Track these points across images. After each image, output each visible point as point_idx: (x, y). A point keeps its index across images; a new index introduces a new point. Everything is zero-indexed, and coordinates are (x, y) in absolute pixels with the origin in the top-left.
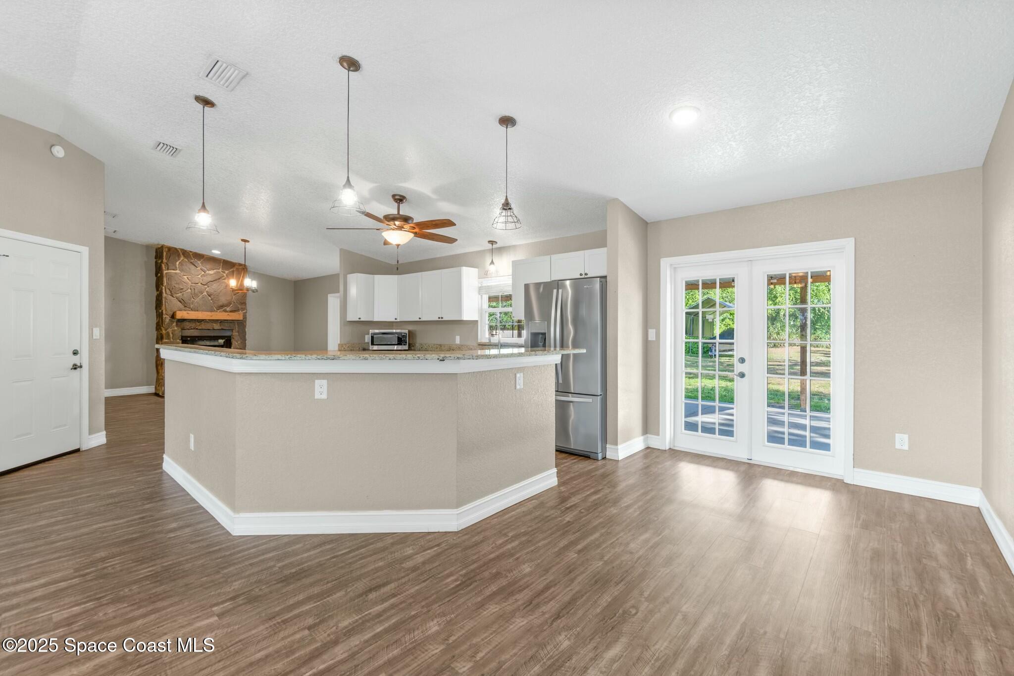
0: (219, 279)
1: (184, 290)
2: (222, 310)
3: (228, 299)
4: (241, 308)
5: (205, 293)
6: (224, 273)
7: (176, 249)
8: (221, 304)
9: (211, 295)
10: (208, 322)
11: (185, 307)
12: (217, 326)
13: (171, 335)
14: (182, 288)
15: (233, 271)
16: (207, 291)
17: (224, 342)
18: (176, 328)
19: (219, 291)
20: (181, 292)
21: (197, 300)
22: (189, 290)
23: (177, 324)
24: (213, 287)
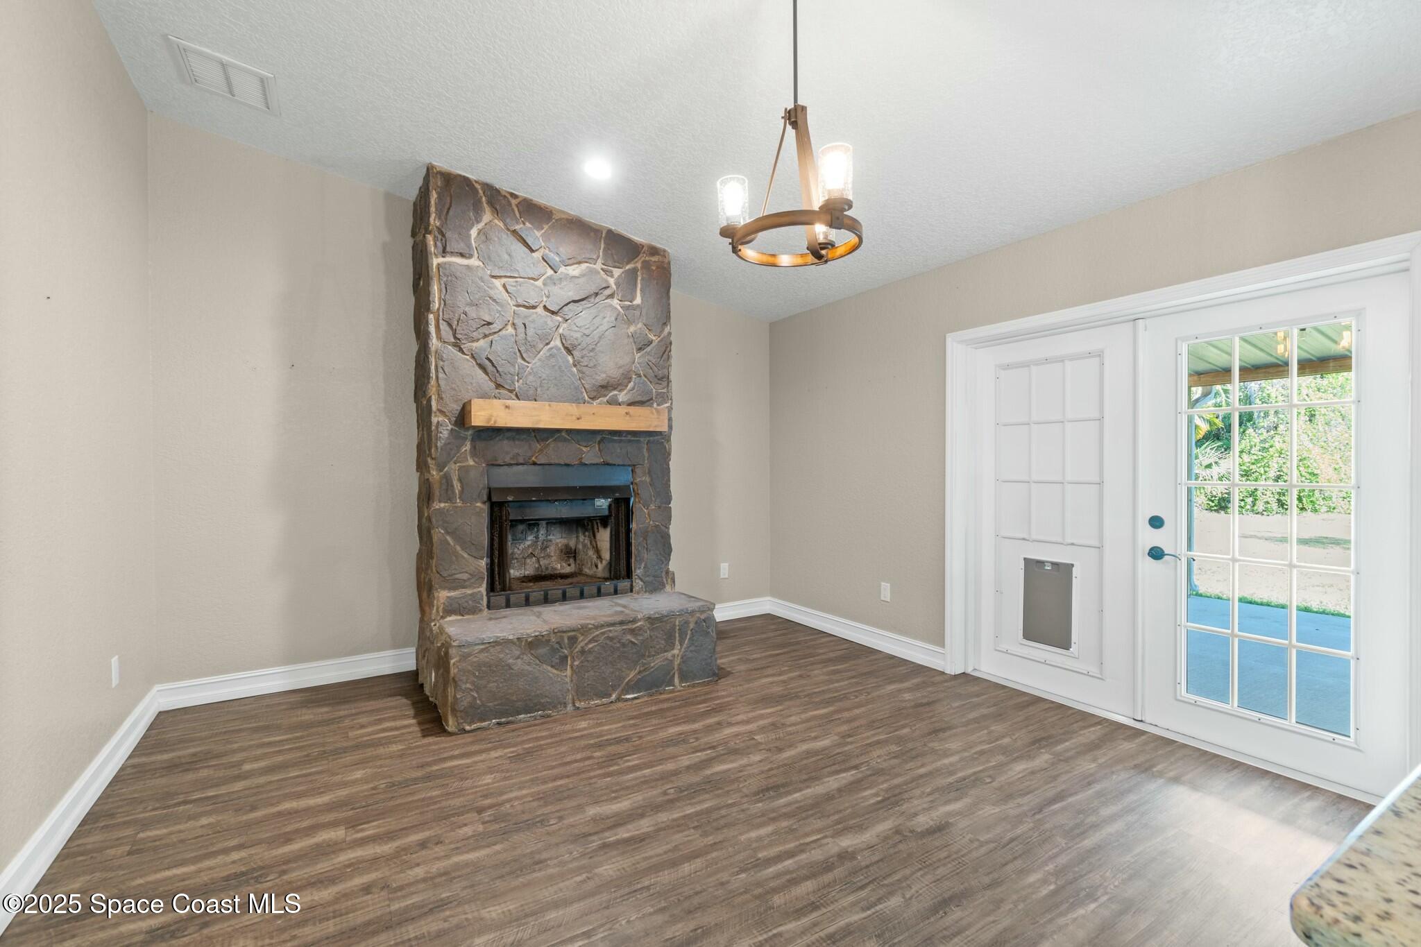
0: (597, 294)
1: (495, 327)
2: (605, 399)
3: (621, 362)
4: (658, 394)
5: (557, 342)
6: (610, 274)
7: (466, 180)
8: (601, 378)
9: (575, 347)
10: (565, 440)
11: (499, 386)
12: (590, 454)
13: (457, 486)
14: (488, 319)
15: (634, 271)
16: (562, 337)
17: (610, 506)
18: (471, 462)
19: (596, 334)
20: (486, 336)
21: (535, 363)
22: (510, 330)
23: (474, 447)
24: (579, 321)
